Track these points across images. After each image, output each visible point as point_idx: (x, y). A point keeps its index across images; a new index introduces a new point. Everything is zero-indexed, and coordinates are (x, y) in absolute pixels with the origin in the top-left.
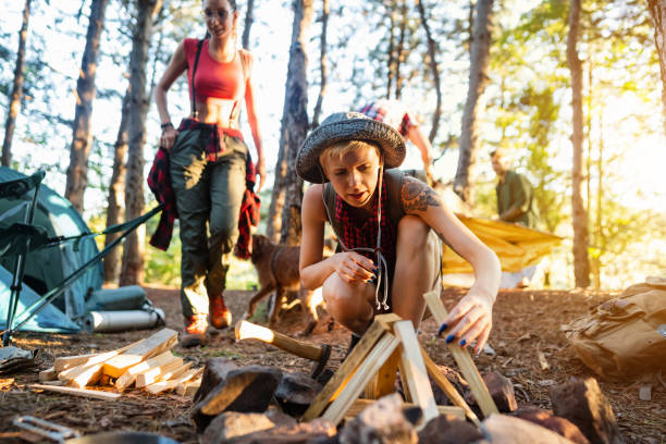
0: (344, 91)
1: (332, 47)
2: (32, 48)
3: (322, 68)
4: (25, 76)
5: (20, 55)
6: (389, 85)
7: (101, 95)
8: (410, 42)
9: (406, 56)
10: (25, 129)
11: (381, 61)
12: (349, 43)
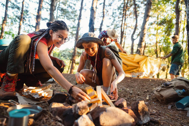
0: (110, 19)
1: (107, 6)
2: (26, 7)
3: (103, 12)
4: (24, 14)
5: (22, 8)
6: (123, 17)
7: (43, 20)
8: (130, 4)
9: (128, 9)
10: (24, 29)
11: (121, 10)
12: (112, 5)
